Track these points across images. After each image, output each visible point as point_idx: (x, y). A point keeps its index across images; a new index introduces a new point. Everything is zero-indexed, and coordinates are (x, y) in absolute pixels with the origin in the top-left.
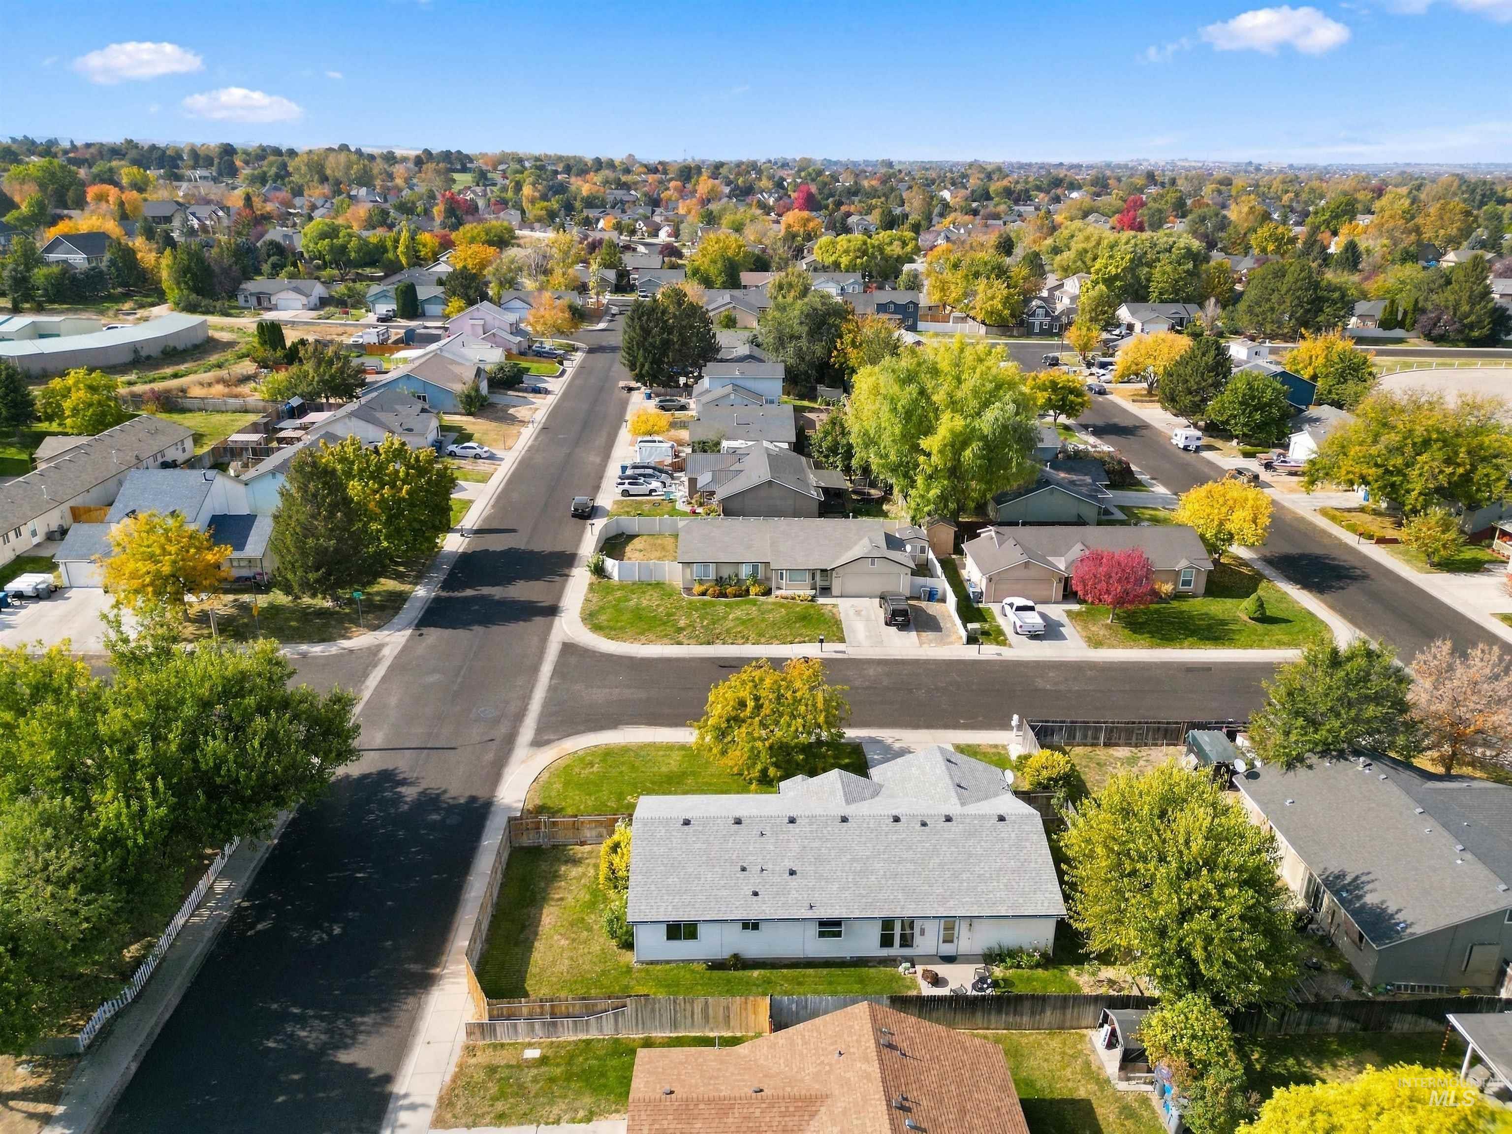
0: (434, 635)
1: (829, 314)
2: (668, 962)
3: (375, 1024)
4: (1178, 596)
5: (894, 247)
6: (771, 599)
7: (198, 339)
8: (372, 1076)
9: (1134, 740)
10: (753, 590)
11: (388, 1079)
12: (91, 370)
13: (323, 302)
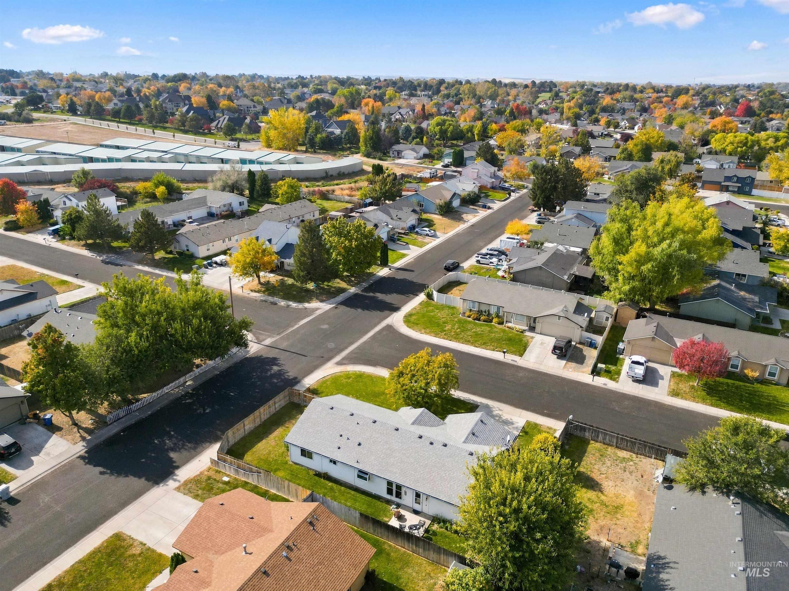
0: (343, 308)
1: (651, 180)
2: (302, 466)
3: (191, 448)
4: (762, 381)
5: (769, 142)
6: (500, 326)
7: (357, 169)
8: (174, 464)
9: (636, 450)
10: (495, 320)
11: (178, 467)
12: (293, 179)
13: (425, 156)
